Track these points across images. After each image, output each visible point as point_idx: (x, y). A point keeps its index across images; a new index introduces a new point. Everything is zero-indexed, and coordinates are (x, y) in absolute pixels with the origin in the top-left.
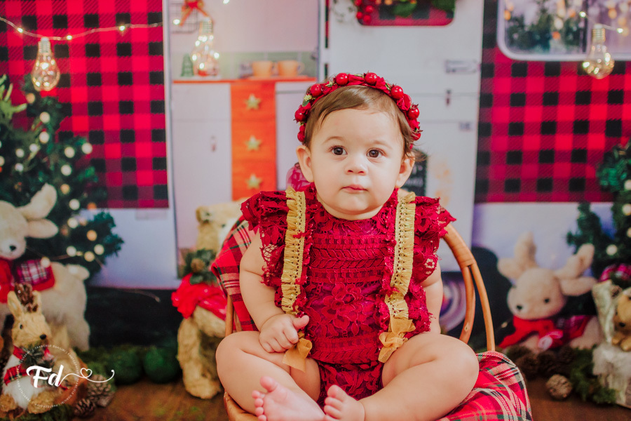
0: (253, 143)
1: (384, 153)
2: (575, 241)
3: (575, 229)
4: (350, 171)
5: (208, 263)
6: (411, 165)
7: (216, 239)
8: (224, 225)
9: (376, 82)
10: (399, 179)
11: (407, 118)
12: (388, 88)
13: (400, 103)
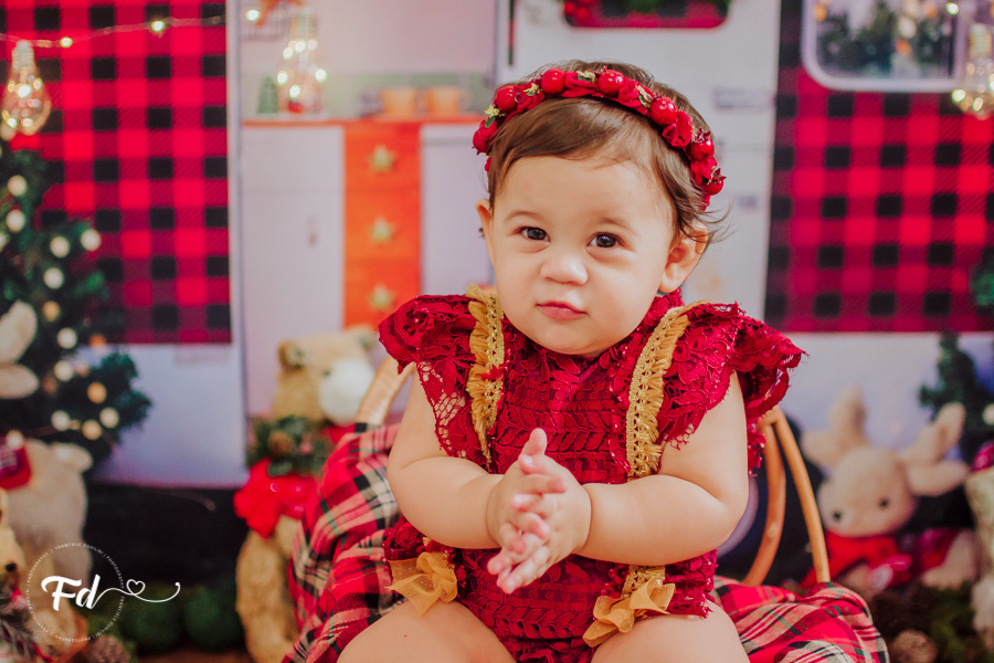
0: (381, 230)
1: (623, 243)
2: (932, 400)
3: (932, 380)
4: (549, 278)
5: (299, 440)
6: (697, 252)
7: (313, 398)
8: (327, 373)
9: (618, 91)
10: (670, 275)
11: (689, 158)
12: (644, 104)
13: (668, 134)
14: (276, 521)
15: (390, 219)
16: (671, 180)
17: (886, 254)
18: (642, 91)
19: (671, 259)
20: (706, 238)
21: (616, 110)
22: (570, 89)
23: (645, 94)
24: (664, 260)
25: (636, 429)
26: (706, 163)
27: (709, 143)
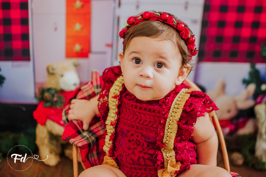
0: (78, 27)
1: (166, 66)
4: (141, 75)
5: (53, 96)
6: (187, 72)
7: (58, 83)
8: (62, 76)
9: (167, 19)
10: (178, 80)
11: (187, 43)
12: (175, 24)
13: (181, 34)
14: (46, 120)
15: (80, 24)
16: (182, 48)
17: (237, 39)
18: (174, 20)
19: (179, 75)
20: (190, 69)
21: (166, 25)
22: (152, 18)
23: (175, 21)
24: (177, 75)
25: (169, 124)
26: (192, 45)
27: (194, 39)
